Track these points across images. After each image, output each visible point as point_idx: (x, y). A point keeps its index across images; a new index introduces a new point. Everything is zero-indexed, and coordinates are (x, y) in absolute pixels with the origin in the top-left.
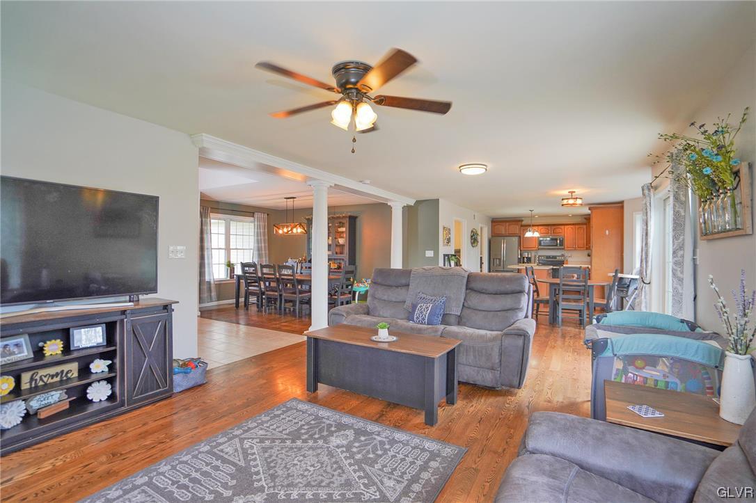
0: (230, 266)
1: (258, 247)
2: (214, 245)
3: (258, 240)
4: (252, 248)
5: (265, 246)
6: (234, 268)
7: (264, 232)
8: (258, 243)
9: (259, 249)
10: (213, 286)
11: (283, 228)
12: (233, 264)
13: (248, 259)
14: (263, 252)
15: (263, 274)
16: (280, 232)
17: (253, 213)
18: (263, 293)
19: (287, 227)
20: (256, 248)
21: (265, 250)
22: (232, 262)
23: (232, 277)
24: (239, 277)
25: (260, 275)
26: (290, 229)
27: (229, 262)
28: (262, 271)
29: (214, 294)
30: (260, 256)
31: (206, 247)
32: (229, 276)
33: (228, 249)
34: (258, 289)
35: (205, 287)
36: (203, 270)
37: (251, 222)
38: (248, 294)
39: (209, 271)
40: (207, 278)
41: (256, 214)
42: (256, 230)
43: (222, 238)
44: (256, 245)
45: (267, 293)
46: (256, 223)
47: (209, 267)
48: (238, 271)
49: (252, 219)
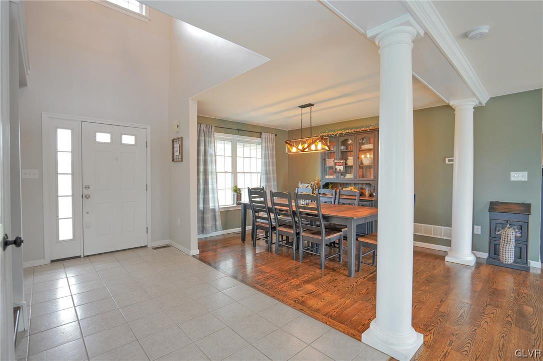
0: (237, 192)
1: (266, 170)
2: (220, 168)
3: (265, 163)
4: (260, 171)
5: (273, 169)
6: (241, 194)
7: (272, 154)
8: (266, 166)
9: (267, 173)
10: (218, 214)
11: (298, 145)
12: (239, 190)
13: (256, 184)
14: (272, 176)
15: (274, 204)
16: (294, 150)
17: (261, 133)
18: (274, 228)
19: (303, 143)
20: (264, 172)
21: (273, 174)
22: (238, 187)
23: (238, 204)
24: (245, 206)
25: (270, 205)
26: (306, 146)
27: (236, 187)
28: (272, 200)
29: (219, 223)
30: (268, 180)
31: (210, 170)
32: (235, 202)
33: (234, 173)
34: (267, 222)
35: (209, 216)
36: (206, 196)
37: (259, 144)
38: (256, 228)
39: (214, 198)
40: (211, 205)
41: (264, 135)
42: (264, 152)
43: (229, 160)
44: (264, 168)
45: (278, 229)
46: (264, 144)
47: (213, 193)
48: (245, 199)
49: (259, 140)
